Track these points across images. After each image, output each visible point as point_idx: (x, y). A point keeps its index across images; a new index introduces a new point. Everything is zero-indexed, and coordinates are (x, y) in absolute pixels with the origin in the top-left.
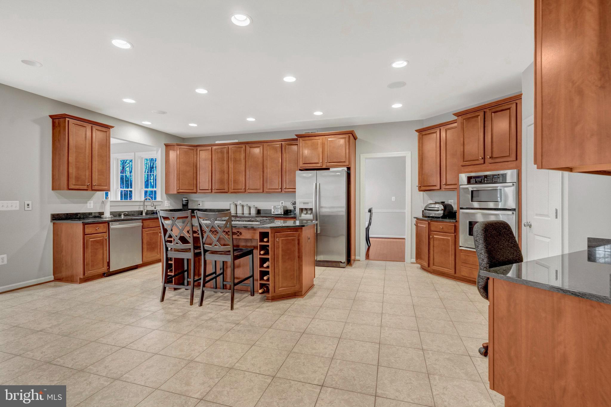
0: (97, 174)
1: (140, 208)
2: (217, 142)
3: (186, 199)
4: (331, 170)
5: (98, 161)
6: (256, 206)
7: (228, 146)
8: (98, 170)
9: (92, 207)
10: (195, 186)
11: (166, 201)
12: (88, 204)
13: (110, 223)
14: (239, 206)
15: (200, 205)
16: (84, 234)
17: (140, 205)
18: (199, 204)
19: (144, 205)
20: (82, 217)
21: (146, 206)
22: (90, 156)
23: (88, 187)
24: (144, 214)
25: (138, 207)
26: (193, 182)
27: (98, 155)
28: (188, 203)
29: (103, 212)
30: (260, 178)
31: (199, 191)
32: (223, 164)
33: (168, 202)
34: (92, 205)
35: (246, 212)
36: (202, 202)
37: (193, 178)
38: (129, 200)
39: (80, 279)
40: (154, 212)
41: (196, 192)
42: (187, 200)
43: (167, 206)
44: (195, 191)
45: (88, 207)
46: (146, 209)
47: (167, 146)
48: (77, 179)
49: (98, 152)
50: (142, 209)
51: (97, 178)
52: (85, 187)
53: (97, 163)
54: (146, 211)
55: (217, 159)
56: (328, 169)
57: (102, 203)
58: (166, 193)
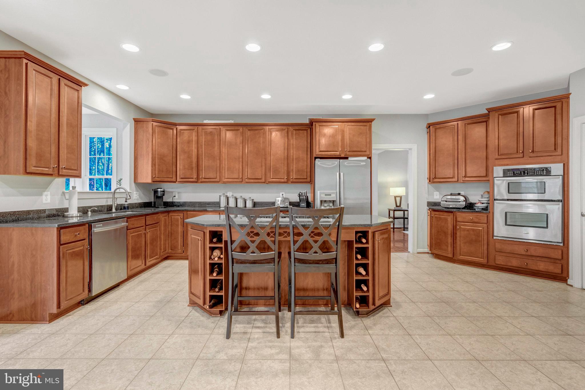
0: (65, 152)
1: (107, 201)
2: (206, 122)
3: (162, 190)
4: (350, 159)
5: (67, 132)
6: (252, 198)
7: (220, 127)
8: (67, 145)
9: (49, 201)
10: (174, 174)
11: (134, 192)
12: (44, 197)
13: (92, 224)
14: (231, 198)
15: (175, 198)
16: (60, 244)
17: (107, 197)
18: (175, 196)
19: (114, 198)
20: (36, 216)
21: (116, 198)
22: (57, 123)
23: (53, 171)
24: (114, 210)
25: (105, 200)
26: (173, 169)
27: (67, 124)
28: (164, 195)
29: (68, 208)
30: (262, 166)
31: (178, 180)
32: (214, 148)
33: (137, 194)
34: (49, 197)
35: (240, 204)
36: (178, 193)
37: (173, 164)
38: (95, 191)
39: (51, 314)
40: (124, 207)
41: (175, 181)
42: (164, 191)
43: (136, 198)
44: (174, 179)
45: (44, 202)
46: (116, 203)
47: (136, 121)
48: (40, 157)
49: (67, 119)
50: (110, 203)
51: (65, 157)
52: (50, 171)
53: (65, 134)
54: (116, 205)
55: (205, 141)
56: (346, 158)
57: (62, 195)
58: (134, 182)
